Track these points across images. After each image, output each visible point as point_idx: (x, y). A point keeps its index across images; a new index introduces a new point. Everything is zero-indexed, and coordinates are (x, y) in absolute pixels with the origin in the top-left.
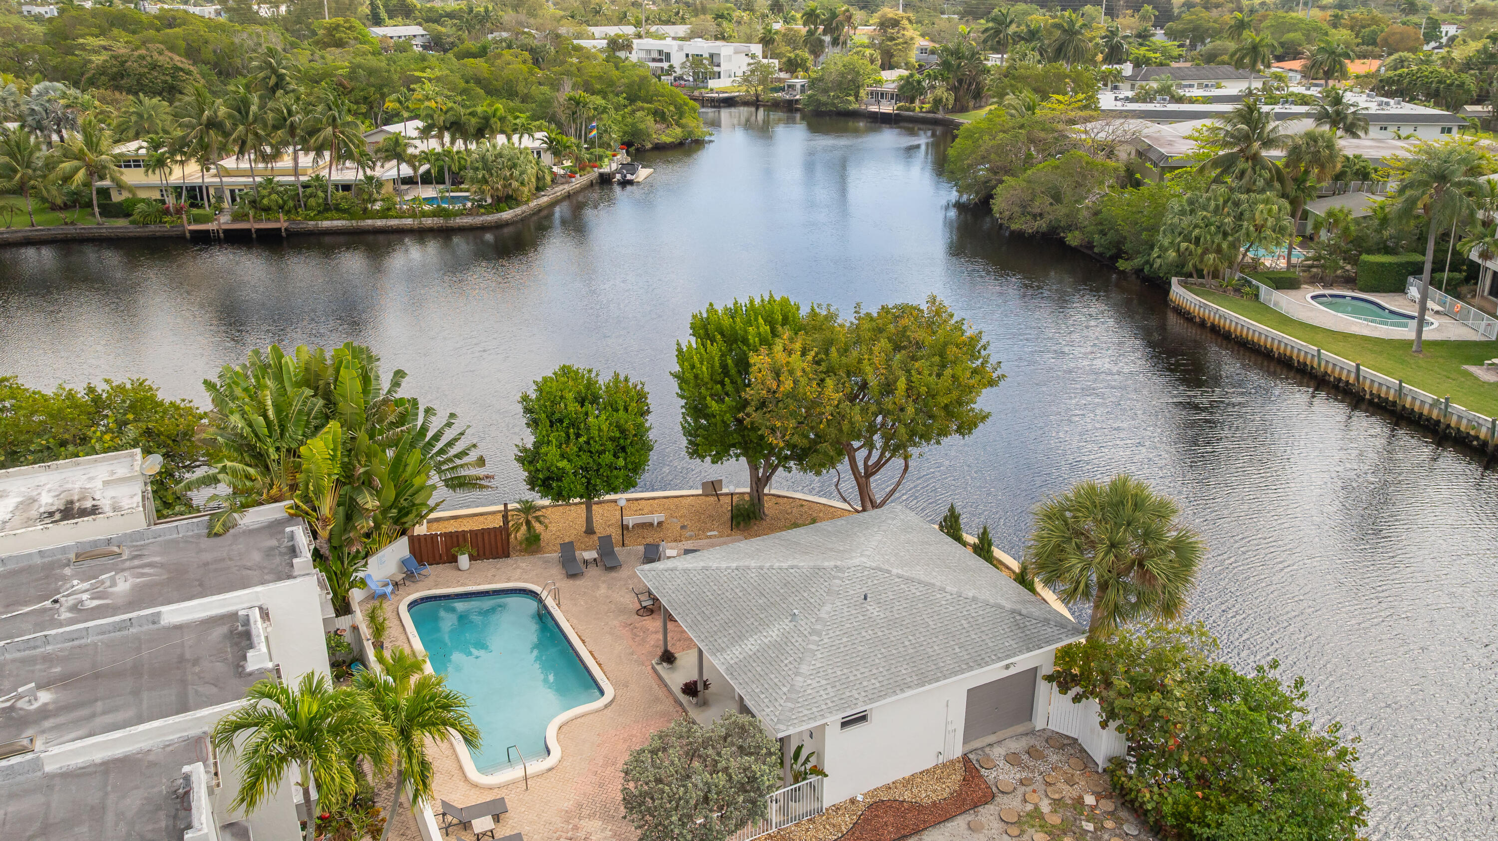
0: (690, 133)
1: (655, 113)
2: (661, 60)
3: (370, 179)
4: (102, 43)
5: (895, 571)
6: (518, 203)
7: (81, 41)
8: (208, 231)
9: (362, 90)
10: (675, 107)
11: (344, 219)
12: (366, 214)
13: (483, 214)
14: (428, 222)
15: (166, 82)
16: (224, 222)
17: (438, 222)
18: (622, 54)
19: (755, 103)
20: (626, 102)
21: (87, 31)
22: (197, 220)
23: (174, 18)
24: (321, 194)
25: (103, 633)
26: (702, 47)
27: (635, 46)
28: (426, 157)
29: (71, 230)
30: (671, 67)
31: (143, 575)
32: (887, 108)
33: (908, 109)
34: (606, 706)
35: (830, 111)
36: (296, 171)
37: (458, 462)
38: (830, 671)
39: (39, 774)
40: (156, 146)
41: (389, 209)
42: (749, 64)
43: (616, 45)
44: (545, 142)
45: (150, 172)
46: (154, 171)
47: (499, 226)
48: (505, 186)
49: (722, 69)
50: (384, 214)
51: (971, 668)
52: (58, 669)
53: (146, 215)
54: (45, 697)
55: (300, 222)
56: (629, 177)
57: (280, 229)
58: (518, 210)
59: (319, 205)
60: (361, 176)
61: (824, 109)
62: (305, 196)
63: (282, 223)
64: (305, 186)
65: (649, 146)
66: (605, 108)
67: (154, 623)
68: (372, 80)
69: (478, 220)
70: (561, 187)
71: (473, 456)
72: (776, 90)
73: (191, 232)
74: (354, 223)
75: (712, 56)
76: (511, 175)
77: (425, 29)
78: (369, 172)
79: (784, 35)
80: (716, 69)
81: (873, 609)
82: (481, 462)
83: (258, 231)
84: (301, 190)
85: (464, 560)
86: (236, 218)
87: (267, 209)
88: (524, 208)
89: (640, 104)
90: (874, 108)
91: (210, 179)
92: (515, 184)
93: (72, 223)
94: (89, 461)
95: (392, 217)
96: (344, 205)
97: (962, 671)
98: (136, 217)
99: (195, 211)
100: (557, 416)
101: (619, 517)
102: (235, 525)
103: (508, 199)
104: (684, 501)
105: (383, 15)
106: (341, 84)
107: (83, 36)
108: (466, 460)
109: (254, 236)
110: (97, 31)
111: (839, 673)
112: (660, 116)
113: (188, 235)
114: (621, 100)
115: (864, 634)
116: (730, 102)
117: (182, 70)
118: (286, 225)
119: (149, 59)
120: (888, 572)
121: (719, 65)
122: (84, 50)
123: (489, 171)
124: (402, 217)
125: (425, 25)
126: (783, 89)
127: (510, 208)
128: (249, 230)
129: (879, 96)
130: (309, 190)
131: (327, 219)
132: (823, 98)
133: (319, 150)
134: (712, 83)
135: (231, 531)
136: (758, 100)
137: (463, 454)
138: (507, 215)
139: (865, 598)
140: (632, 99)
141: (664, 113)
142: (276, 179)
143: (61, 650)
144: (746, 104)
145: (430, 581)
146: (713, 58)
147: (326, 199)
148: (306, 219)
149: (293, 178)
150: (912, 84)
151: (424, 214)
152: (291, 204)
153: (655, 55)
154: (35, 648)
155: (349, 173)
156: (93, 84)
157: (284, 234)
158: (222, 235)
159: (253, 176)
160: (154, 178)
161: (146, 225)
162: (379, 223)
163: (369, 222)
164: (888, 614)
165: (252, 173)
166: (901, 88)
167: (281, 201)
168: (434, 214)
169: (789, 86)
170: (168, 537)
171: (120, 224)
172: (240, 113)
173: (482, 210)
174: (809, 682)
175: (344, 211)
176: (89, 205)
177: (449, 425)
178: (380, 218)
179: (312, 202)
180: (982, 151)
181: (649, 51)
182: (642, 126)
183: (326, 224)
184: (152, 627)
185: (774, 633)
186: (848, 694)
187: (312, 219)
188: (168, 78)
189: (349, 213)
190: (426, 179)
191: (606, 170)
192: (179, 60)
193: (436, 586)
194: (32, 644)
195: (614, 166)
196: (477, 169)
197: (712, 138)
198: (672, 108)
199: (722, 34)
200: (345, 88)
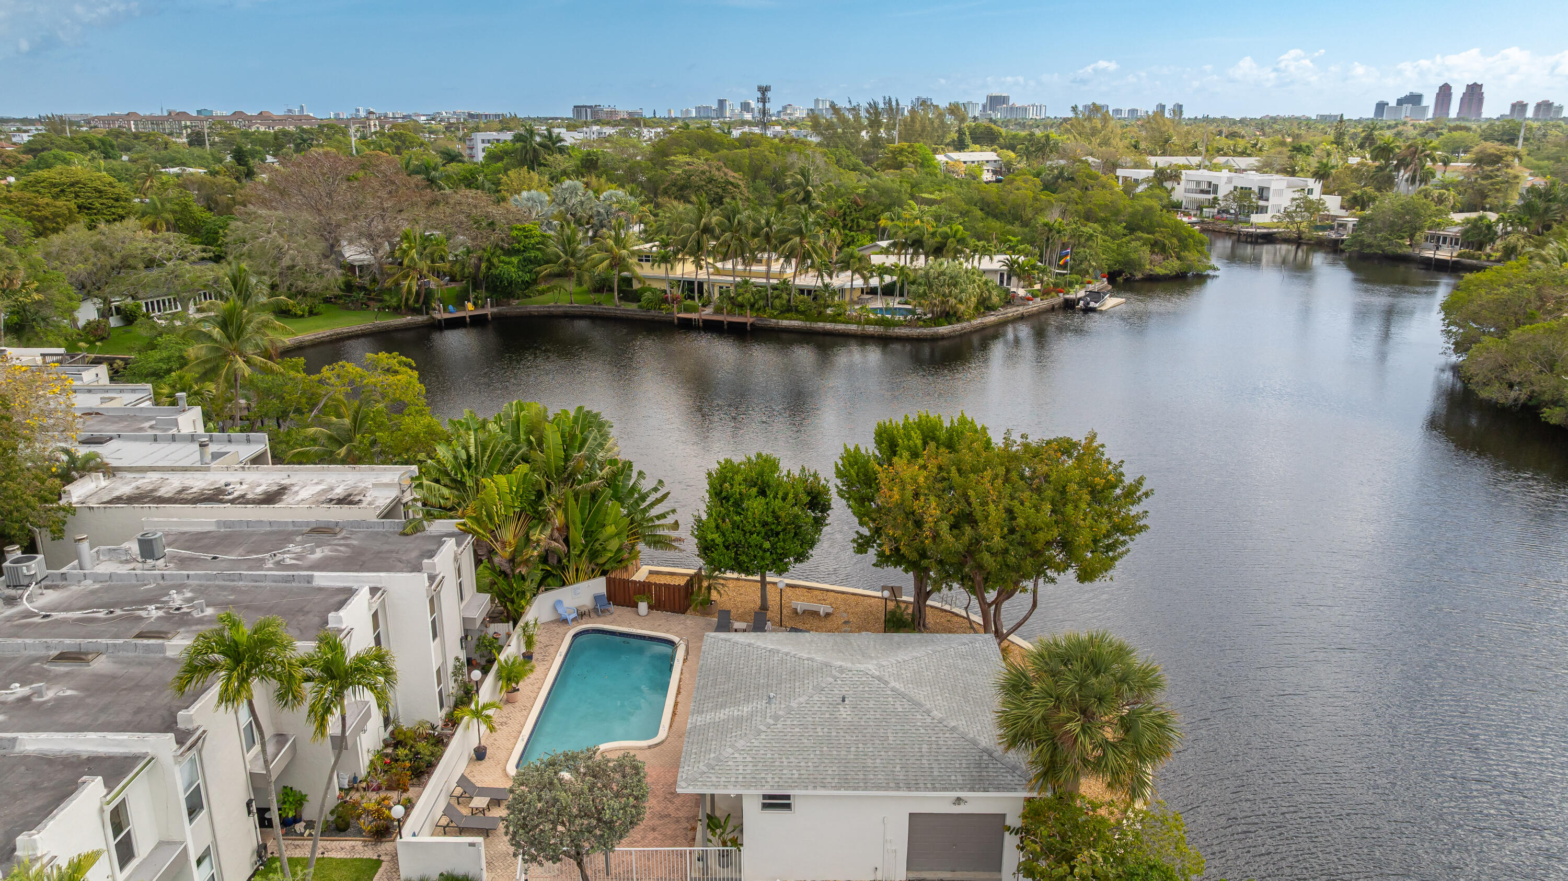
0: (1190, 268)
1: (1154, 244)
2: (1208, 192)
3: (826, 286)
4: (688, 160)
5: (893, 684)
6: (959, 320)
7: (673, 158)
8: (691, 319)
9: (873, 208)
10: (1180, 240)
11: (800, 319)
12: (821, 317)
13: (921, 327)
14: (870, 329)
15: (717, 194)
16: (708, 313)
17: (879, 330)
18: (1169, 185)
19: (1298, 241)
20: (1125, 231)
21: (680, 150)
22: (687, 310)
23: (751, 140)
24: (785, 296)
25: (275, 582)
26: (1253, 180)
27: (1183, 177)
28: (883, 270)
29: (596, 309)
30: (1215, 199)
31: (337, 550)
32: (1445, 254)
33: (1471, 257)
34: (650, 747)
35: (1375, 254)
36: (768, 275)
37: (657, 522)
38: (762, 752)
39: (162, 655)
40: (665, 245)
41: (839, 315)
42: (1293, 199)
43: (1162, 176)
44: (1007, 265)
45: (656, 264)
46: (659, 266)
47: (934, 339)
48: (943, 302)
49: (1270, 204)
50: (834, 319)
51: (898, 788)
52: (232, 597)
53: (650, 301)
54: (209, 611)
55: (765, 319)
56: (1092, 304)
57: (746, 324)
58: (957, 327)
59: (783, 306)
60: (820, 283)
61: (1367, 251)
62: (772, 297)
63: (748, 318)
64: (774, 288)
65: (1139, 276)
66: (1091, 235)
67: (309, 582)
68: (882, 199)
69: (915, 332)
70: (1014, 309)
71: (670, 520)
72: (1323, 228)
73: (679, 318)
74: (808, 324)
75: (1261, 189)
76: (950, 292)
77: (998, 156)
78: (827, 280)
79: (1356, 170)
80: (1261, 203)
81: (844, 712)
82: (676, 526)
83: (730, 323)
84: (770, 291)
85: (643, 607)
86: (718, 310)
87: (741, 306)
88: (965, 324)
89: (1139, 234)
90: (1429, 254)
91: (702, 275)
92: (952, 301)
93: (599, 304)
94: (380, 470)
95: (840, 322)
96: (802, 308)
97: (887, 788)
98: (643, 303)
99: (689, 302)
100: (724, 494)
101: (778, 599)
102: (424, 530)
103: (949, 316)
104: (868, 601)
105: (968, 140)
106: (856, 203)
107: (675, 154)
108: (662, 522)
109: (726, 327)
110: (688, 150)
111: (769, 756)
112: (1158, 247)
113: (676, 321)
114: (1119, 229)
115: (819, 730)
116: (1269, 238)
117: (732, 184)
118: (751, 320)
119: (708, 174)
120: (886, 683)
121: (1267, 200)
122: (674, 165)
123: (930, 286)
124: (848, 323)
125: (999, 151)
126: (1332, 228)
127: (950, 324)
128: (722, 322)
129: (1438, 241)
130: (776, 292)
131: (786, 318)
132: (1369, 240)
133: (788, 259)
134: (1255, 218)
135: (419, 534)
136: (1300, 238)
137: (663, 516)
138: (944, 329)
139: (843, 701)
140: (1132, 228)
141: (1164, 245)
142: (753, 280)
143: (246, 586)
144: (1287, 241)
145: (610, 618)
146: (1263, 193)
147: (789, 301)
148: (770, 317)
149: (764, 281)
150: (1480, 228)
151: (869, 322)
152: (761, 303)
153: (1204, 187)
154: (233, 581)
155: (809, 280)
156: (667, 193)
157: (749, 328)
158: (701, 324)
159: (734, 276)
160: (659, 271)
161: (648, 310)
162: (829, 326)
163: (821, 324)
164: (856, 719)
165: (734, 272)
166: (1465, 233)
167: (752, 300)
168: (877, 323)
169: (1340, 225)
170: (376, 530)
171: (631, 307)
172: (729, 221)
173: (921, 323)
174: (736, 755)
175: (803, 313)
176: (611, 290)
177: (656, 490)
178: (831, 322)
179: (777, 302)
180: (1473, 307)
181: (1198, 183)
182: (1134, 256)
183: (785, 323)
184: (307, 585)
185: (746, 709)
186: (763, 775)
187: (775, 317)
188: (720, 190)
189: (806, 316)
190: (888, 291)
191: (1071, 296)
192: (734, 176)
193: (611, 623)
194: (232, 577)
195: (1082, 294)
196: (920, 284)
197: (1217, 273)
198: (1175, 241)
199: (1293, 167)
200: (858, 205)
